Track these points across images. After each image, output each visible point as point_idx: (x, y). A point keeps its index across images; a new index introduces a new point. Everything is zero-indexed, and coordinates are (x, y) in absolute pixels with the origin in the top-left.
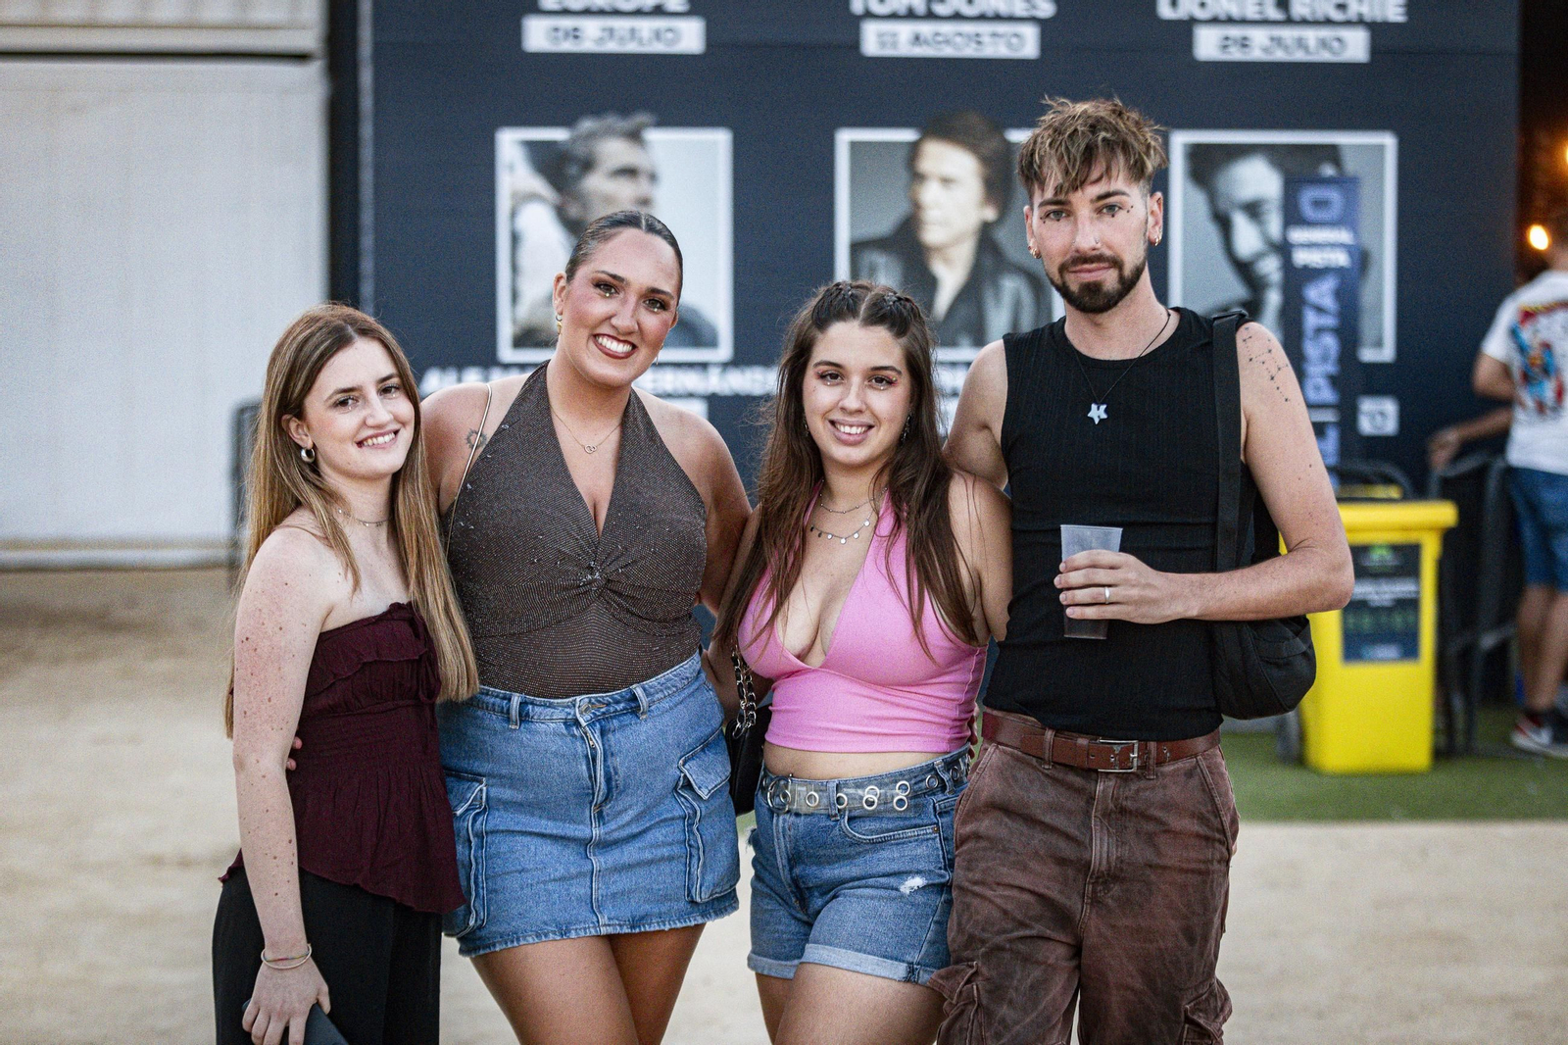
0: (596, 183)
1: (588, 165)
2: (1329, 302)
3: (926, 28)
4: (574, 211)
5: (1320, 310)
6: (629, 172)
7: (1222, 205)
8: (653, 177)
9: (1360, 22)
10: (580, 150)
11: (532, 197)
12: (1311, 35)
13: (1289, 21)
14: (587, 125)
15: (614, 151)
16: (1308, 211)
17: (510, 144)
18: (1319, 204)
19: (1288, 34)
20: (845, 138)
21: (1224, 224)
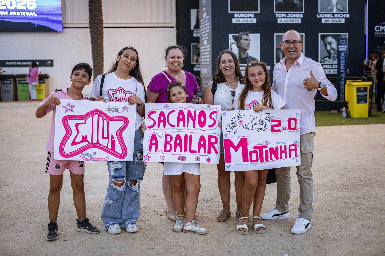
0: (242, 41)
1: (241, 39)
2: (343, 55)
3: (286, 19)
4: (239, 45)
5: (342, 57)
6: (247, 40)
7: (325, 43)
8: (250, 40)
9: (343, 18)
10: (240, 37)
11: (234, 43)
12: (337, 20)
13: (334, 18)
14: (241, 33)
15: (244, 37)
16: (341, 43)
17: (230, 36)
18: (342, 42)
19: (334, 19)
20: (275, 34)
21: (326, 46)
